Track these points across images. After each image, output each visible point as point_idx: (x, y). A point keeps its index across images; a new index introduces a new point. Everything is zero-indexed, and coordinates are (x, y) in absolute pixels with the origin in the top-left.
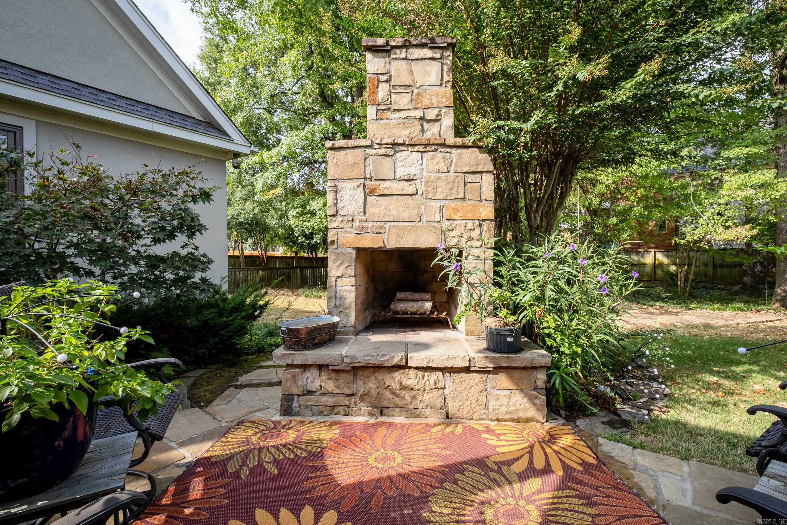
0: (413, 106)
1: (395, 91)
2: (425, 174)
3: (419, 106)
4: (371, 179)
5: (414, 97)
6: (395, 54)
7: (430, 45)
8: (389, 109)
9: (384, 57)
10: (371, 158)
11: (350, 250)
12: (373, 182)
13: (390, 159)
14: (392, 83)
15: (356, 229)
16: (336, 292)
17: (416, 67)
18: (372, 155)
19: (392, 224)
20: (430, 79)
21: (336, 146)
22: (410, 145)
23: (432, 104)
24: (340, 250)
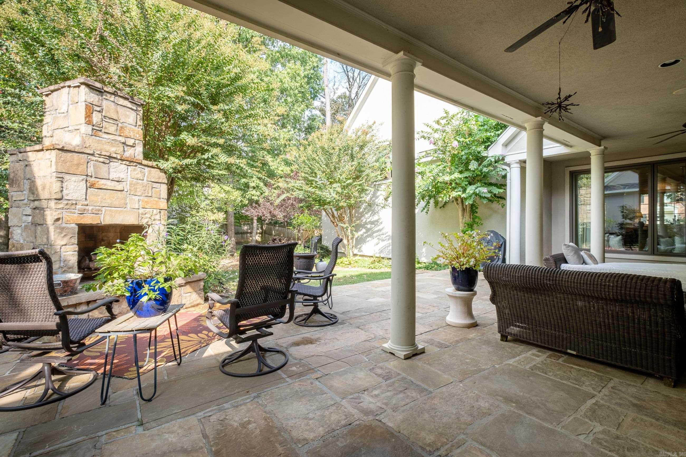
0: (118, 133)
1: (106, 120)
2: (129, 179)
3: (122, 134)
4: (91, 176)
5: (119, 128)
6: (106, 96)
7: (130, 100)
8: (101, 131)
9: (98, 95)
10: (92, 162)
11: (74, 225)
12: (93, 179)
13: (107, 165)
14: (104, 114)
15: (79, 210)
16: (60, 257)
17: (120, 109)
18: (93, 160)
19: (107, 208)
20: (129, 120)
21: (65, 149)
22: (120, 159)
23: (130, 136)
24: (64, 225)
